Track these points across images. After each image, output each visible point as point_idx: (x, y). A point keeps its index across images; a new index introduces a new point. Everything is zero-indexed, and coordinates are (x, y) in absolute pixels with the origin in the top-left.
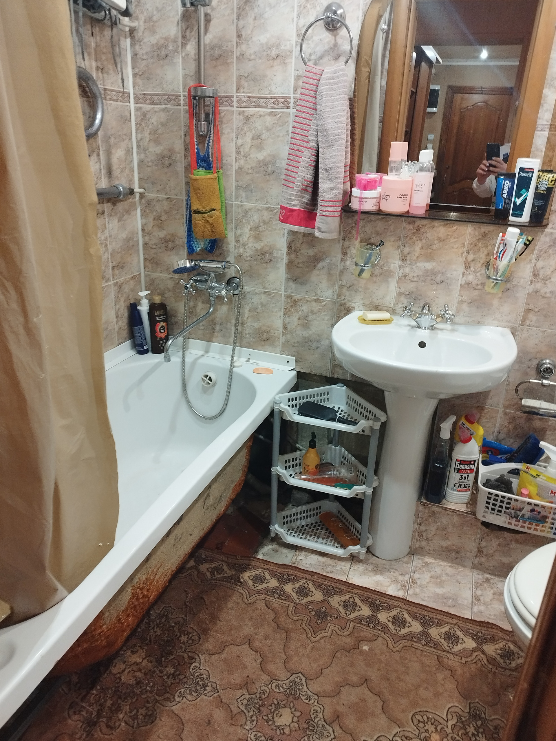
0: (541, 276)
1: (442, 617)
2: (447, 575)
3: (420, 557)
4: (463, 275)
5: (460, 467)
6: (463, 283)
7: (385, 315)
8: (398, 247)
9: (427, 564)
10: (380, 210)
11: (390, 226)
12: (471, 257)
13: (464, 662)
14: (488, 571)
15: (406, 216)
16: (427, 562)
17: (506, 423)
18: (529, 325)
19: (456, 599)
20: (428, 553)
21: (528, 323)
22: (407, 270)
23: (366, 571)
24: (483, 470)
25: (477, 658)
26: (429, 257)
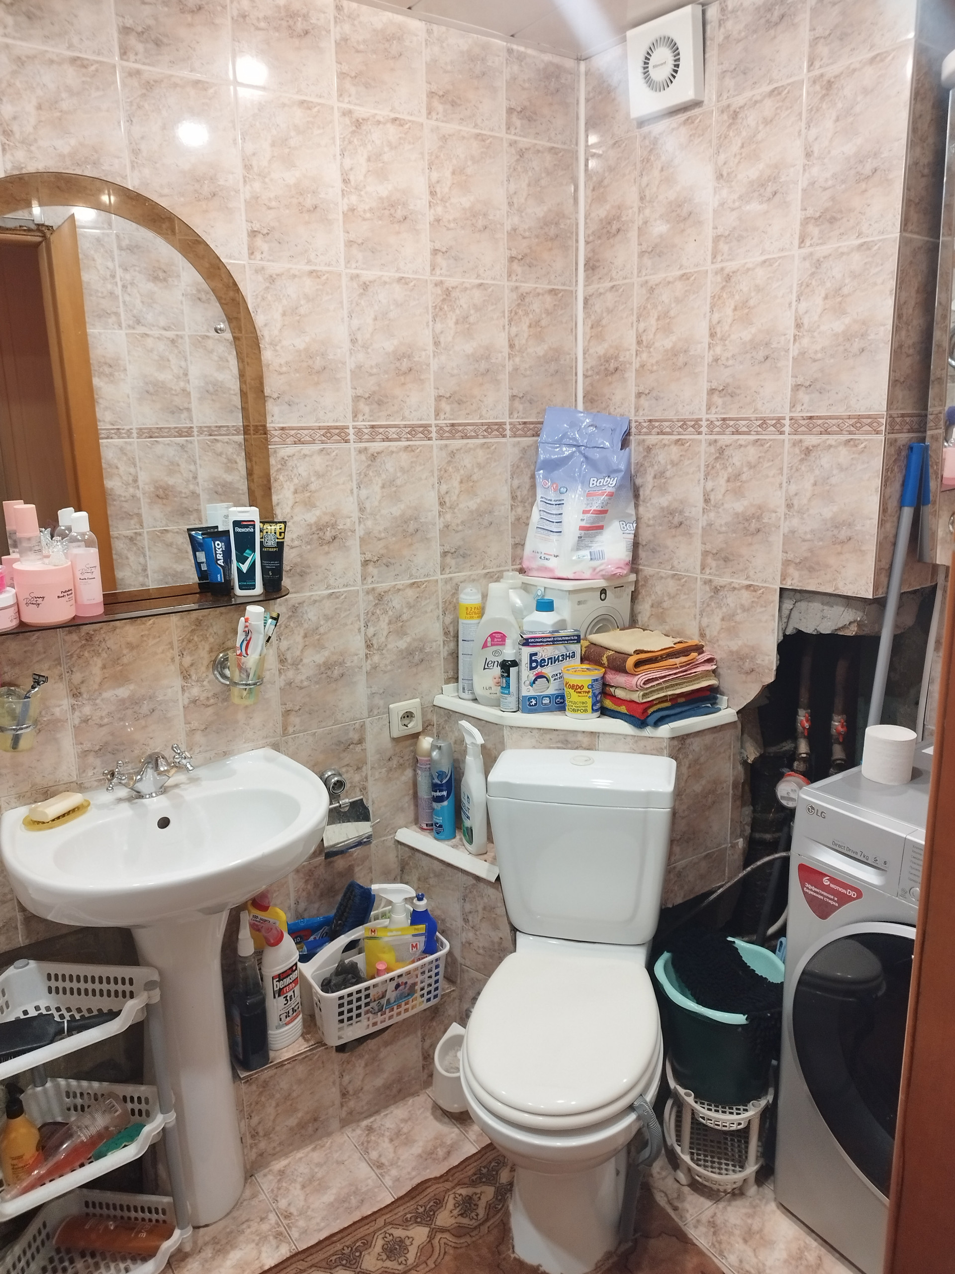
0: (289, 661)
1: (362, 1232)
2: (319, 1165)
3: (266, 1171)
4: (183, 690)
5: (280, 985)
6: (186, 702)
7: (75, 799)
8: (60, 676)
9: (282, 1173)
10: (22, 624)
11: (34, 644)
12: (187, 660)
13: (433, 1266)
14: (364, 1115)
15: (74, 624)
16: (280, 1171)
17: (301, 884)
18: (294, 732)
19: (357, 1188)
20: (276, 1155)
21: (291, 730)
22: (87, 710)
23: (207, 1266)
24: (308, 970)
25: (442, 1245)
26: (121, 678)
